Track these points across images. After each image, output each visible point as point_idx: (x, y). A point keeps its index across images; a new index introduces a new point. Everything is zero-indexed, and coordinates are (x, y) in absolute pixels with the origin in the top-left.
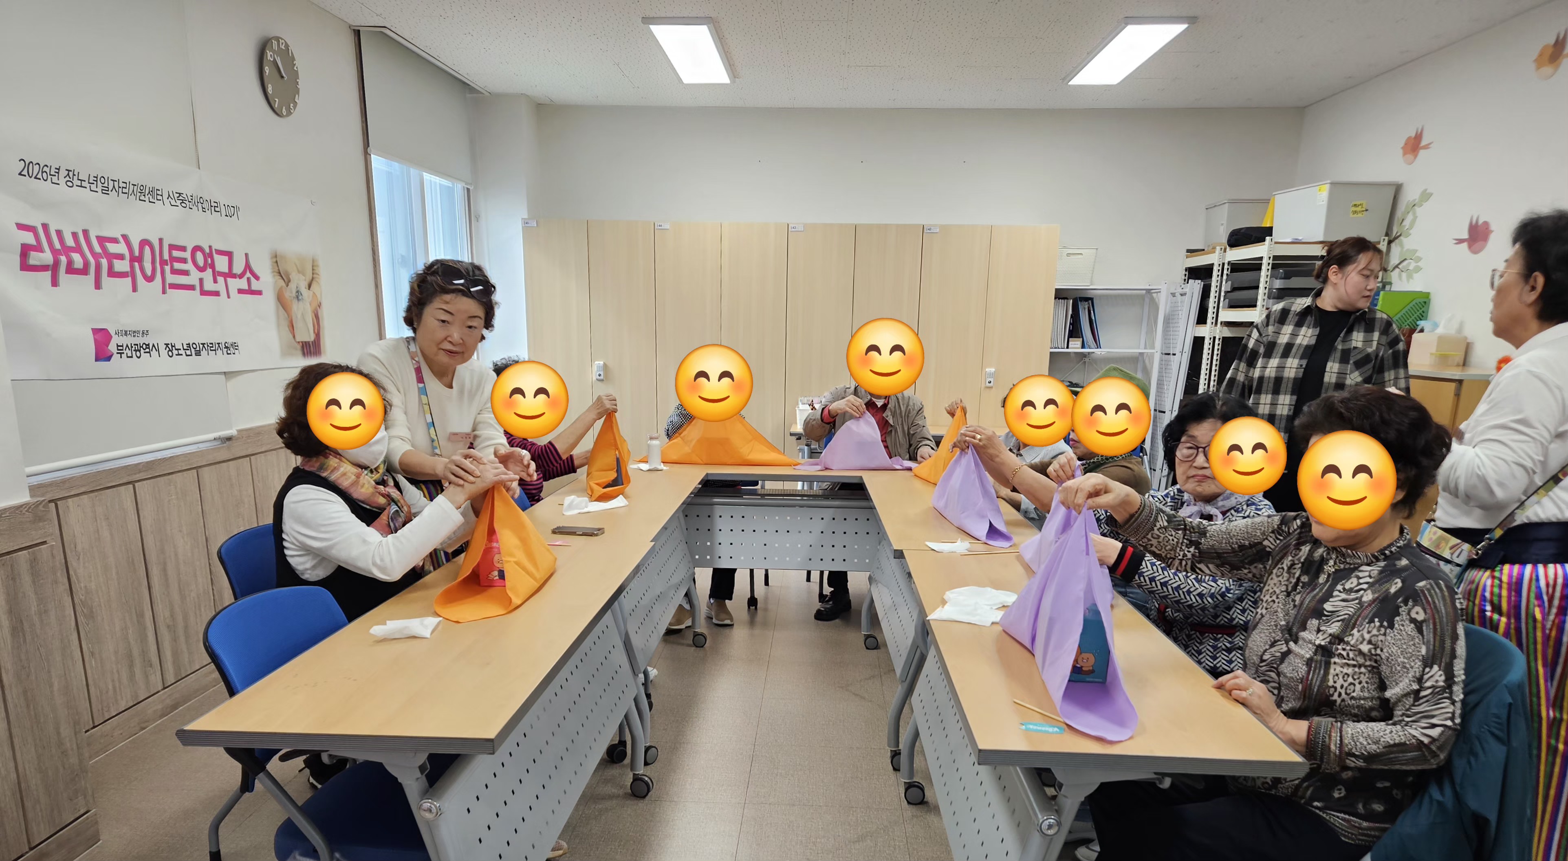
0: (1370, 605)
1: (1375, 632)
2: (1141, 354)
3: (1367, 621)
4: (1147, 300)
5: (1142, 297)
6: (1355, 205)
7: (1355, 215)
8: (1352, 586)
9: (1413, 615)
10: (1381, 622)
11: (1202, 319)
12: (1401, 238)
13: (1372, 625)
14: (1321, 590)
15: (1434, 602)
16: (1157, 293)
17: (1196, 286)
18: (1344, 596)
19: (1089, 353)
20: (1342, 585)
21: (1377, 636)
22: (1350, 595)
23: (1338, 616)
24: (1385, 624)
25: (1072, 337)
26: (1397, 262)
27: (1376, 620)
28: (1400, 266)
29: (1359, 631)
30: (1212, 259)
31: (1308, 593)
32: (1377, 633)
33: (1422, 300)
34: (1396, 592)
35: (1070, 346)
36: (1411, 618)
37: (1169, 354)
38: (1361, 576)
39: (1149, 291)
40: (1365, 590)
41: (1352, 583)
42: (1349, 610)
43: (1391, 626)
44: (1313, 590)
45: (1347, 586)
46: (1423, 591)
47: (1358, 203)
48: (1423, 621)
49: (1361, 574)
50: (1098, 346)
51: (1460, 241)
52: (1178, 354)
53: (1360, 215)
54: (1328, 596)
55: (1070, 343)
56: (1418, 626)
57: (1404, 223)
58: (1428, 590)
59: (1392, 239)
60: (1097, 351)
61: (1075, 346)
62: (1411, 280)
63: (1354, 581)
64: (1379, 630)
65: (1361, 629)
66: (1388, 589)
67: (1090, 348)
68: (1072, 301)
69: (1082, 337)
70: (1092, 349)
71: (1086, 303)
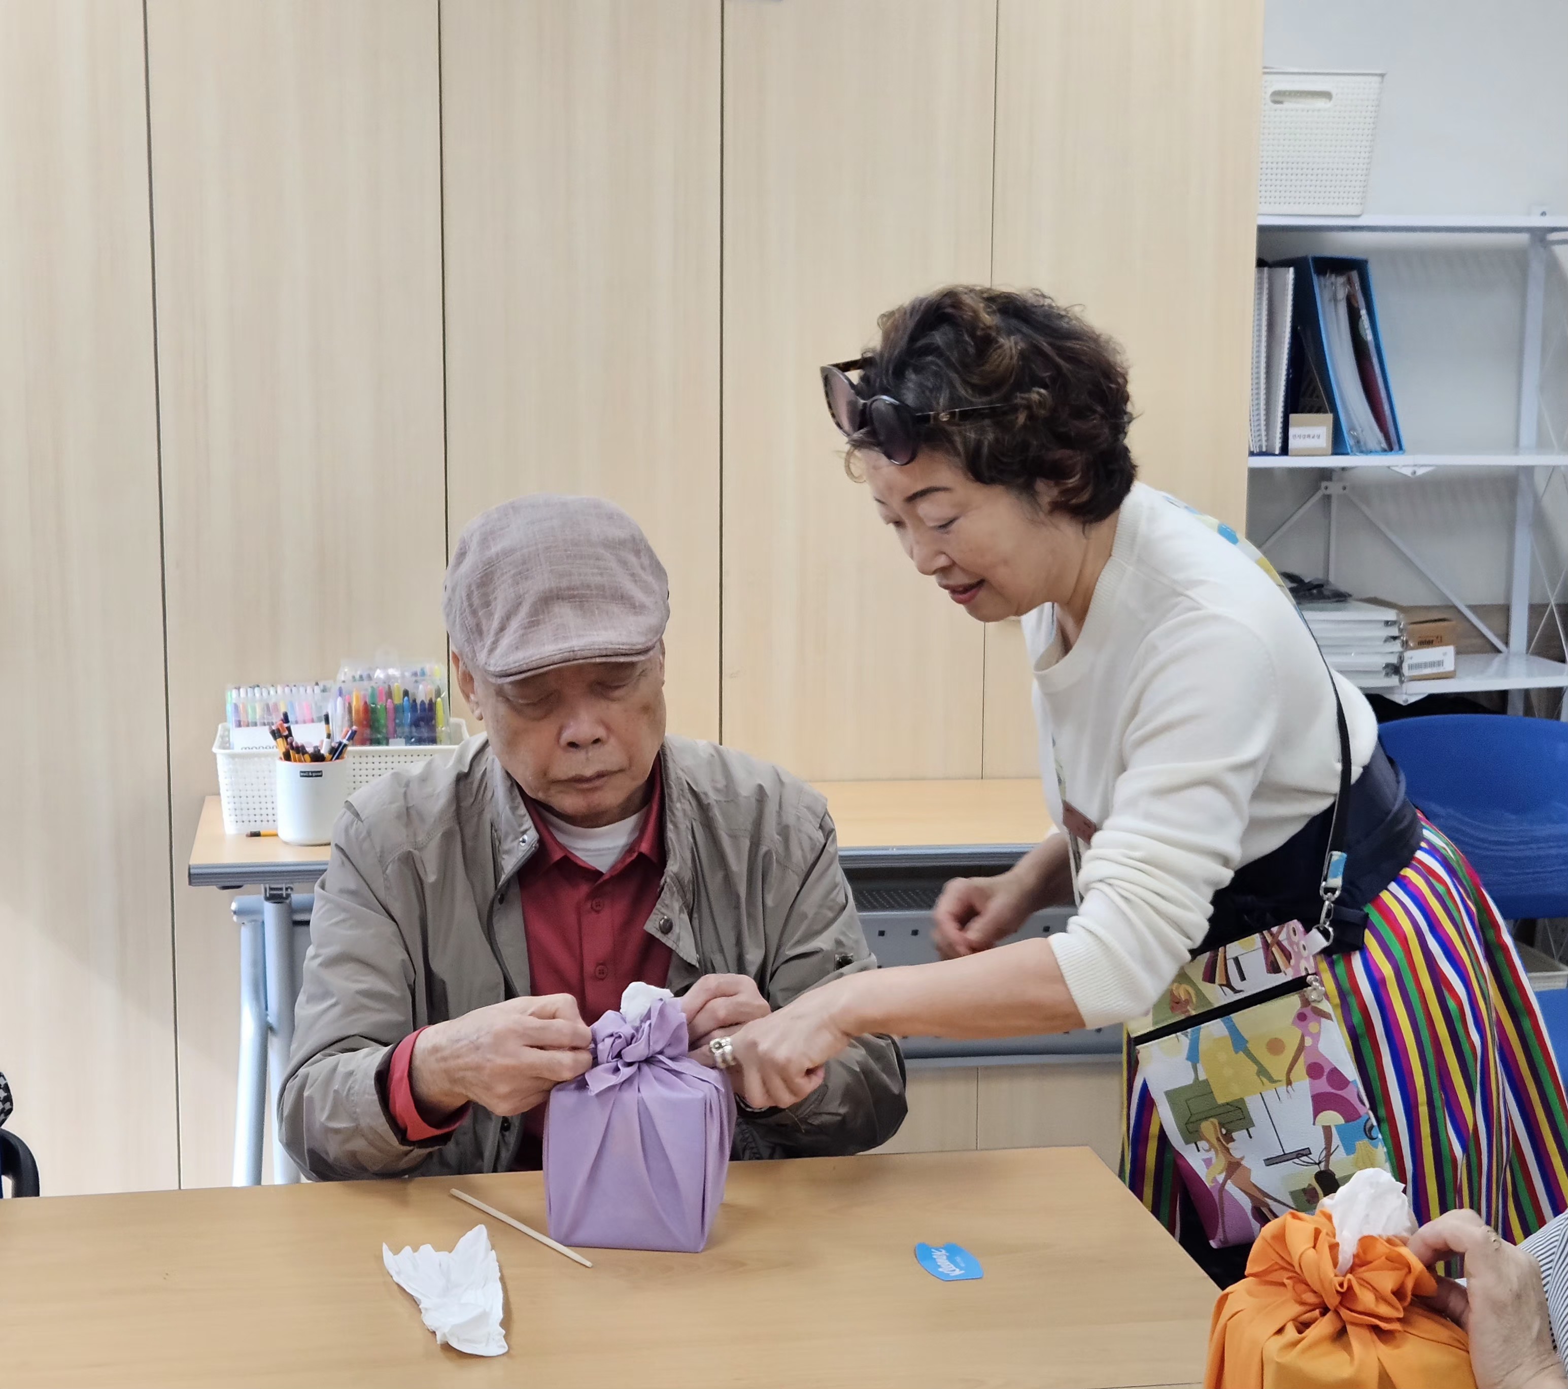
4: (1537, 269)
5: (1520, 258)
19: (1355, 469)
25: (1296, 411)
35: (1293, 444)
39: (1540, 235)
50: (1390, 443)
55: (1292, 431)
61: (1310, 442)
67: (1363, 450)
68: (1291, 270)
69: (1334, 410)
70: (1369, 452)
71: (1341, 280)
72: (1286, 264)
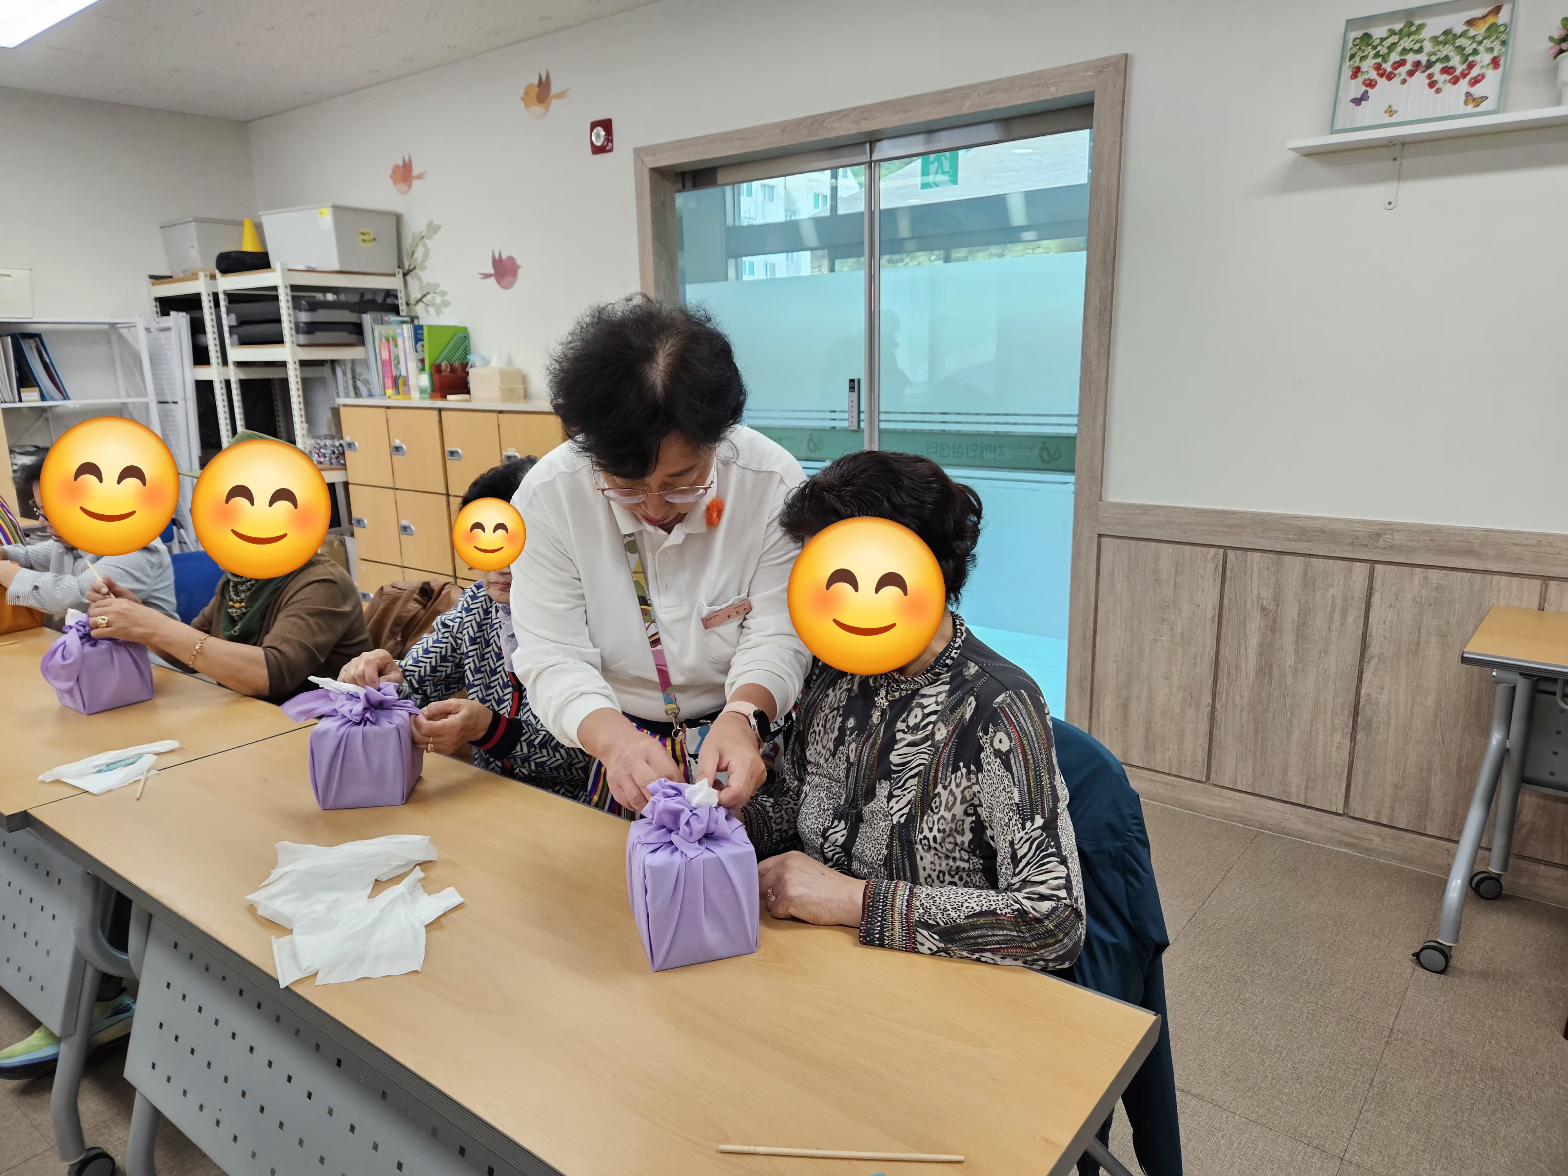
0: (946, 744)
1: (965, 783)
2: (124, 404)
3: (950, 769)
4: (114, 337)
5: (106, 333)
6: (363, 234)
7: (365, 245)
8: (918, 720)
9: (997, 745)
10: (967, 767)
11: (201, 357)
12: (417, 270)
13: (959, 774)
14: (878, 733)
15: (1019, 722)
16: (128, 327)
17: (180, 320)
18: (910, 738)
19: (51, 407)
20: (903, 721)
21: (970, 787)
22: (916, 734)
23: (911, 770)
24: (973, 768)
25: (22, 387)
26: (419, 296)
27: (961, 764)
28: (424, 300)
29: (945, 788)
30: (199, 286)
31: (864, 743)
32: (969, 784)
33: (462, 335)
34: (972, 717)
35: (23, 399)
36: (995, 750)
37: (166, 403)
38: (925, 704)
39: (113, 325)
40: (934, 723)
41: (916, 717)
42: (921, 758)
43: (980, 768)
44: (870, 735)
45: (912, 722)
46: (1002, 709)
47: (365, 231)
48: (1010, 751)
49: (925, 702)
50: (65, 397)
51: (487, 276)
52: (181, 403)
53: (370, 244)
54: (890, 743)
55: (22, 394)
56: (1004, 758)
57: (415, 256)
58: (1009, 706)
59: (405, 271)
60: (69, 404)
61: (31, 398)
62: (440, 314)
63: (918, 712)
64: (969, 780)
65: (947, 783)
66: (962, 716)
67: (53, 399)
68: (9, 338)
69: (39, 386)
70: (56, 400)
71: (32, 341)
72: (7, 335)
